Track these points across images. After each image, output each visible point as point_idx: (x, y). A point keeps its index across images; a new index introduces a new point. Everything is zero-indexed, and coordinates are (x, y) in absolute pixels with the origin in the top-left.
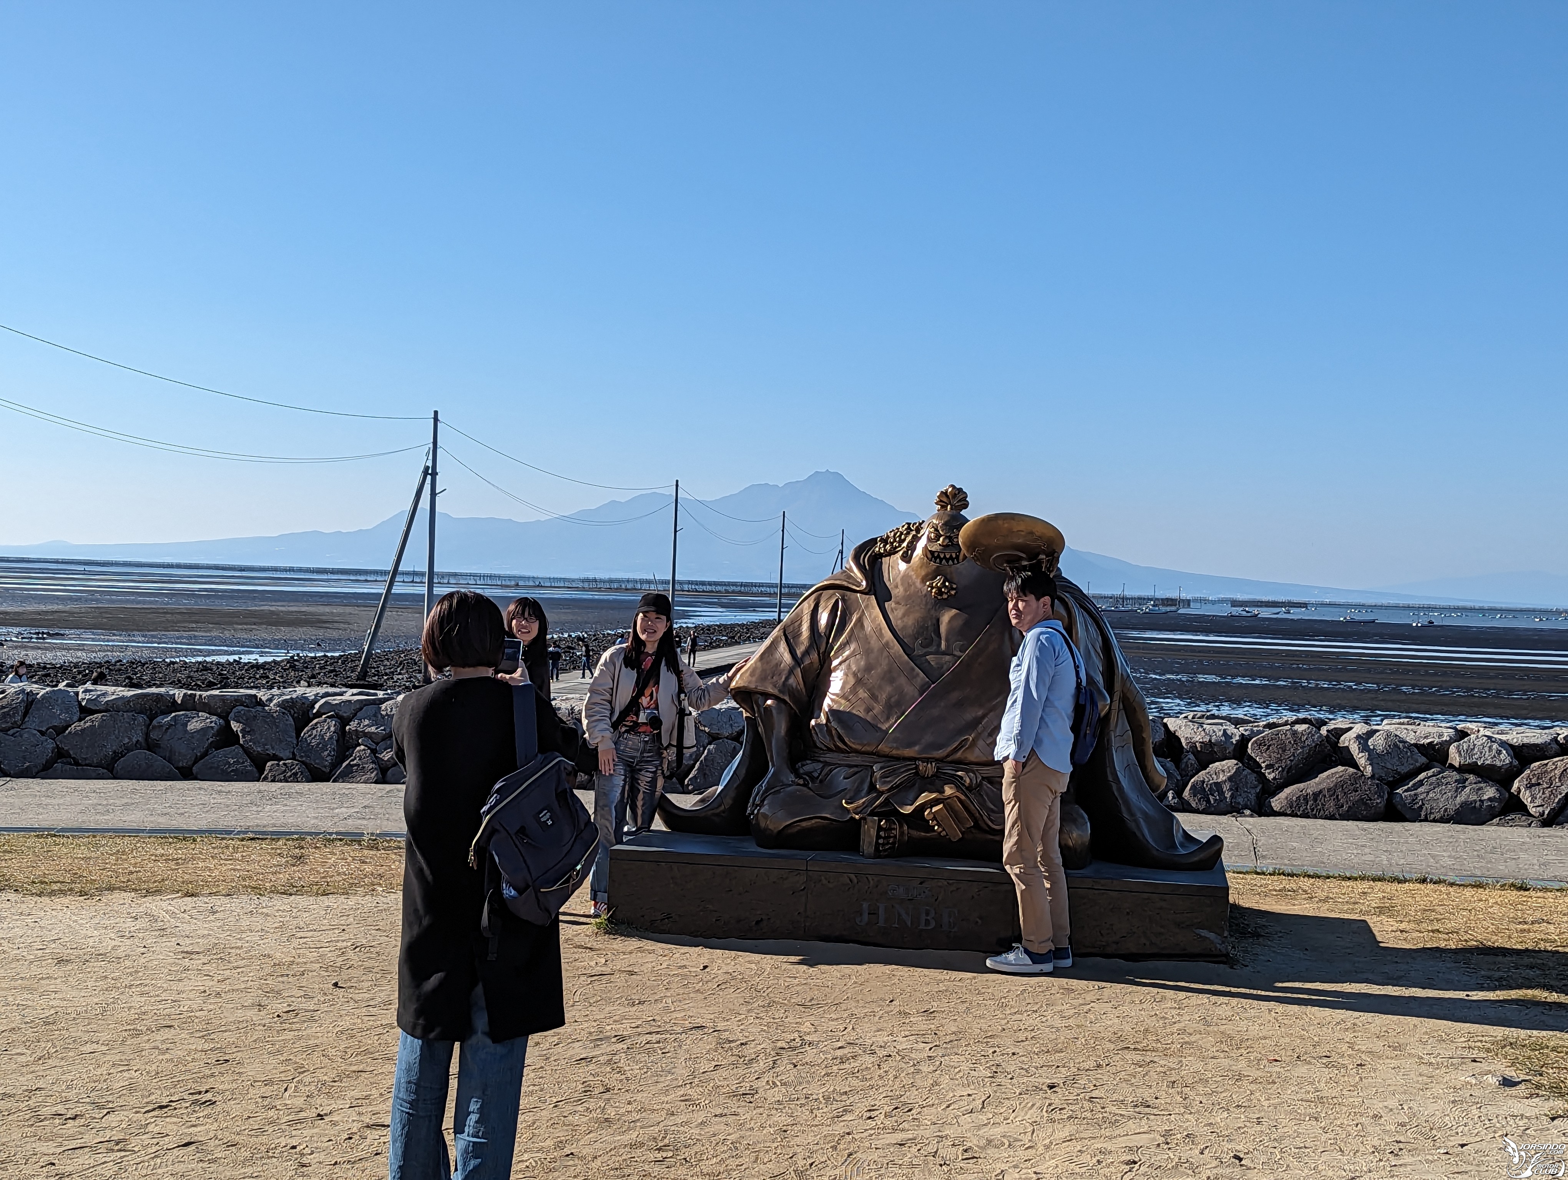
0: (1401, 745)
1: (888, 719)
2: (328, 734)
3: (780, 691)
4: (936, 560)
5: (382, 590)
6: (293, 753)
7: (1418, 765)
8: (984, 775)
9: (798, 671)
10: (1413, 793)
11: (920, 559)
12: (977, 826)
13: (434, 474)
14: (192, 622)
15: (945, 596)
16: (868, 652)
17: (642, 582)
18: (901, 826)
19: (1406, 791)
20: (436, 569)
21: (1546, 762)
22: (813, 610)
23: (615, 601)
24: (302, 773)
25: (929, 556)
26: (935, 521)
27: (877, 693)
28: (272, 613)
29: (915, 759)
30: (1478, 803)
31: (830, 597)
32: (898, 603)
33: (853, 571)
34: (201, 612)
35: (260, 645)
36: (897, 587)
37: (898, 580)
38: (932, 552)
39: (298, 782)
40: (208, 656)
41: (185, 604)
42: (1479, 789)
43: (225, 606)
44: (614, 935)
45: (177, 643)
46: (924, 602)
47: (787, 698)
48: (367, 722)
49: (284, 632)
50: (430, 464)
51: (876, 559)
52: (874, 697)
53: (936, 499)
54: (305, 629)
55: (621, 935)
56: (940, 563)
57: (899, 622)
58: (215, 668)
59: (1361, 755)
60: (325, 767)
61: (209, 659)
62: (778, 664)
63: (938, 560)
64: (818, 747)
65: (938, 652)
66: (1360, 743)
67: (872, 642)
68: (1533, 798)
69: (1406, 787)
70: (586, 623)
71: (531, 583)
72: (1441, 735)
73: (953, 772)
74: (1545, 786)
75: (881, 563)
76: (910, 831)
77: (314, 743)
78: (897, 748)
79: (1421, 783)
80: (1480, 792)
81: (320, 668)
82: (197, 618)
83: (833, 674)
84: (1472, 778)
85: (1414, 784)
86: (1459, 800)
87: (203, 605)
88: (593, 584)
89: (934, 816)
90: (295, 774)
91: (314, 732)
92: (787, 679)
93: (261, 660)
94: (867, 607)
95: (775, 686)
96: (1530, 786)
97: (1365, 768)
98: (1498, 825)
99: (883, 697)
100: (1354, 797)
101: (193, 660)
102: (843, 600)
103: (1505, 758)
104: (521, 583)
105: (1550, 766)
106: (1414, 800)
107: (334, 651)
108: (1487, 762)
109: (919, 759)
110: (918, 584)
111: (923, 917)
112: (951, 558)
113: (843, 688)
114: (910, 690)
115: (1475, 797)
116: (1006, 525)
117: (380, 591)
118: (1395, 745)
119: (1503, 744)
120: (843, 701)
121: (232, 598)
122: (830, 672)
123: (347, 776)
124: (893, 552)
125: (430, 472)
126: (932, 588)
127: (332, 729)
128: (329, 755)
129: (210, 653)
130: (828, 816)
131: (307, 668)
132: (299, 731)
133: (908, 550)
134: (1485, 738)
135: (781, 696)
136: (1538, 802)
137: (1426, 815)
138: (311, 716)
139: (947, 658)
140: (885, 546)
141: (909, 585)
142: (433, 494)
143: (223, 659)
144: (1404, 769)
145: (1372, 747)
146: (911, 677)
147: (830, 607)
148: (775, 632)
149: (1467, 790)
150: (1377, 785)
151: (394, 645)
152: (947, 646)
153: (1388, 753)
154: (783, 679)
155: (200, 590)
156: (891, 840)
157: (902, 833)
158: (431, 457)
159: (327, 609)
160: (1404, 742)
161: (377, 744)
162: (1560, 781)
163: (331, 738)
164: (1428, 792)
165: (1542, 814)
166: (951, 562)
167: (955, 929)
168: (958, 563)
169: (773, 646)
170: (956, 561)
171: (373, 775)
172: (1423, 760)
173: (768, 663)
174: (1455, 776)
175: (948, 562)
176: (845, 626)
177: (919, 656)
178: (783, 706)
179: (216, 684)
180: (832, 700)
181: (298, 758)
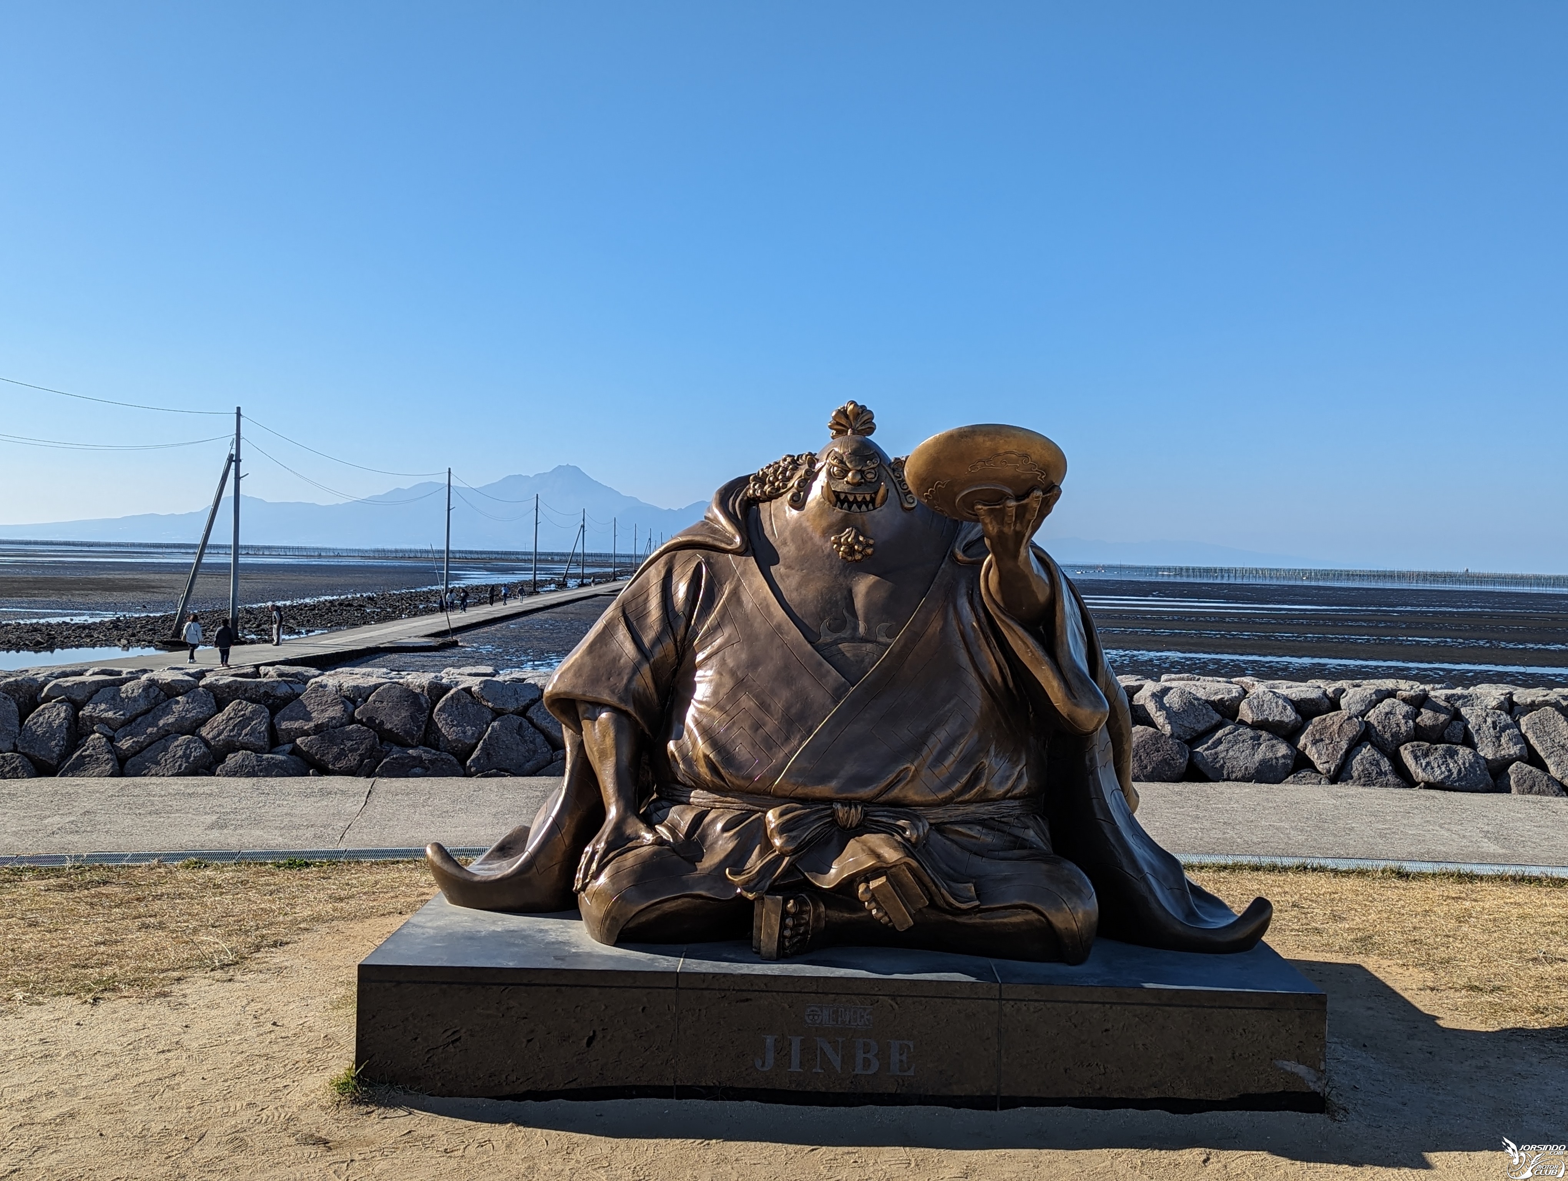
0: (1196, 702)
1: (787, 739)
2: (57, 722)
3: (621, 699)
4: (842, 505)
5: (193, 560)
6: (15, 745)
7: (1214, 722)
8: (932, 821)
9: (646, 669)
10: (1213, 751)
11: (819, 503)
12: (933, 905)
13: (238, 461)
14: (35, 589)
15: (858, 557)
16: (750, 638)
17: (421, 551)
18: (816, 906)
19: (1206, 749)
20: (241, 543)
21: (1324, 716)
22: (664, 578)
23: (400, 567)
24: (23, 767)
25: (833, 499)
26: (836, 449)
27: (768, 701)
28: (109, 580)
29: (829, 801)
30: (1274, 761)
31: (689, 560)
32: (789, 567)
33: (719, 523)
34: (46, 581)
35: (91, 608)
36: (785, 543)
37: (787, 534)
38: (837, 494)
39: (18, 778)
40: (43, 618)
41: (33, 574)
42: (1273, 746)
43: (69, 575)
44: (367, 1104)
45: (17, 607)
46: (827, 566)
47: (630, 709)
48: (103, 706)
49: (116, 597)
50: (234, 452)
51: (751, 504)
52: (764, 706)
53: (829, 420)
54: (134, 593)
55: (379, 1104)
56: (850, 508)
57: (794, 595)
58: (44, 629)
59: (1158, 713)
60: (52, 759)
61: (42, 621)
62: (616, 659)
63: (846, 505)
64: (679, 783)
65: (853, 639)
66: (1156, 702)
67: (756, 625)
68: (1320, 755)
69: (1206, 746)
70: (375, 585)
71: (332, 554)
72: (1229, 692)
73: (891, 821)
74: (1327, 742)
75: (758, 511)
76: (830, 912)
77: (40, 731)
78: (805, 785)
79: (1219, 742)
80: (1274, 749)
81: (141, 627)
82: (39, 585)
83: (699, 673)
84: (1264, 734)
85: (1214, 742)
86: (1258, 757)
87: (49, 574)
88: (383, 554)
89: (873, 895)
90: (15, 769)
91: (41, 719)
92: (630, 680)
93: (91, 621)
94: (744, 573)
95: (613, 692)
96: (1315, 742)
97: (1163, 726)
98: (1293, 783)
99: (778, 705)
100: (1156, 757)
101: (28, 622)
102: (709, 564)
103: (1290, 715)
104: (323, 554)
105: (1329, 722)
106: (1215, 759)
107: (157, 612)
108: (1277, 718)
109: (838, 801)
110: (817, 537)
111: (860, 1056)
112: (864, 501)
113: (715, 693)
114: (818, 695)
115: (1271, 755)
116: (988, 444)
117: (192, 561)
118: (1191, 703)
119: (1286, 699)
120: (717, 714)
121: (75, 568)
122: (694, 669)
123: (78, 769)
124: (775, 494)
125: (235, 460)
126: (840, 545)
127: (62, 715)
128: (57, 745)
129: (45, 616)
130: (703, 893)
131: (129, 627)
132: (23, 717)
133: (799, 492)
134: (1271, 694)
135: (623, 706)
136: (1324, 759)
137: (1228, 775)
138: (39, 700)
139: (869, 646)
140: (762, 487)
141: (804, 542)
142: (237, 478)
143: (53, 621)
144: (1201, 727)
145: (1168, 705)
146: (819, 676)
147: (690, 573)
148: (610, 612)
149: (1263, 747)
150: (1178, 744)
151: (211, 606)
152: (868, 629)
153: (1184, 711)
154: (625, 681)
155: (50, 562)
156: (802, 929)
157: (817, 918)
158: (234, 446)
159: (157, 577)
160: (1198, 699)
161: (115, 731)
162: (1339, 736)
163: (61, 725)
164: (1227, 750)
165: (1329, 771)
166: (864, 508)
167: (911, 1073)
168: (875, 509)
169: (608, 631)
170: (871, 506)
171: (108, 767)
172: (1217, 717)
173: (600, 657)
174: (1249, 732)
175: (860, 507)
176: (713, 602)
177: (826, 644)
178: (625, 721)
179: (43, 643)
180: (697, 709)
181: (19, 749)
